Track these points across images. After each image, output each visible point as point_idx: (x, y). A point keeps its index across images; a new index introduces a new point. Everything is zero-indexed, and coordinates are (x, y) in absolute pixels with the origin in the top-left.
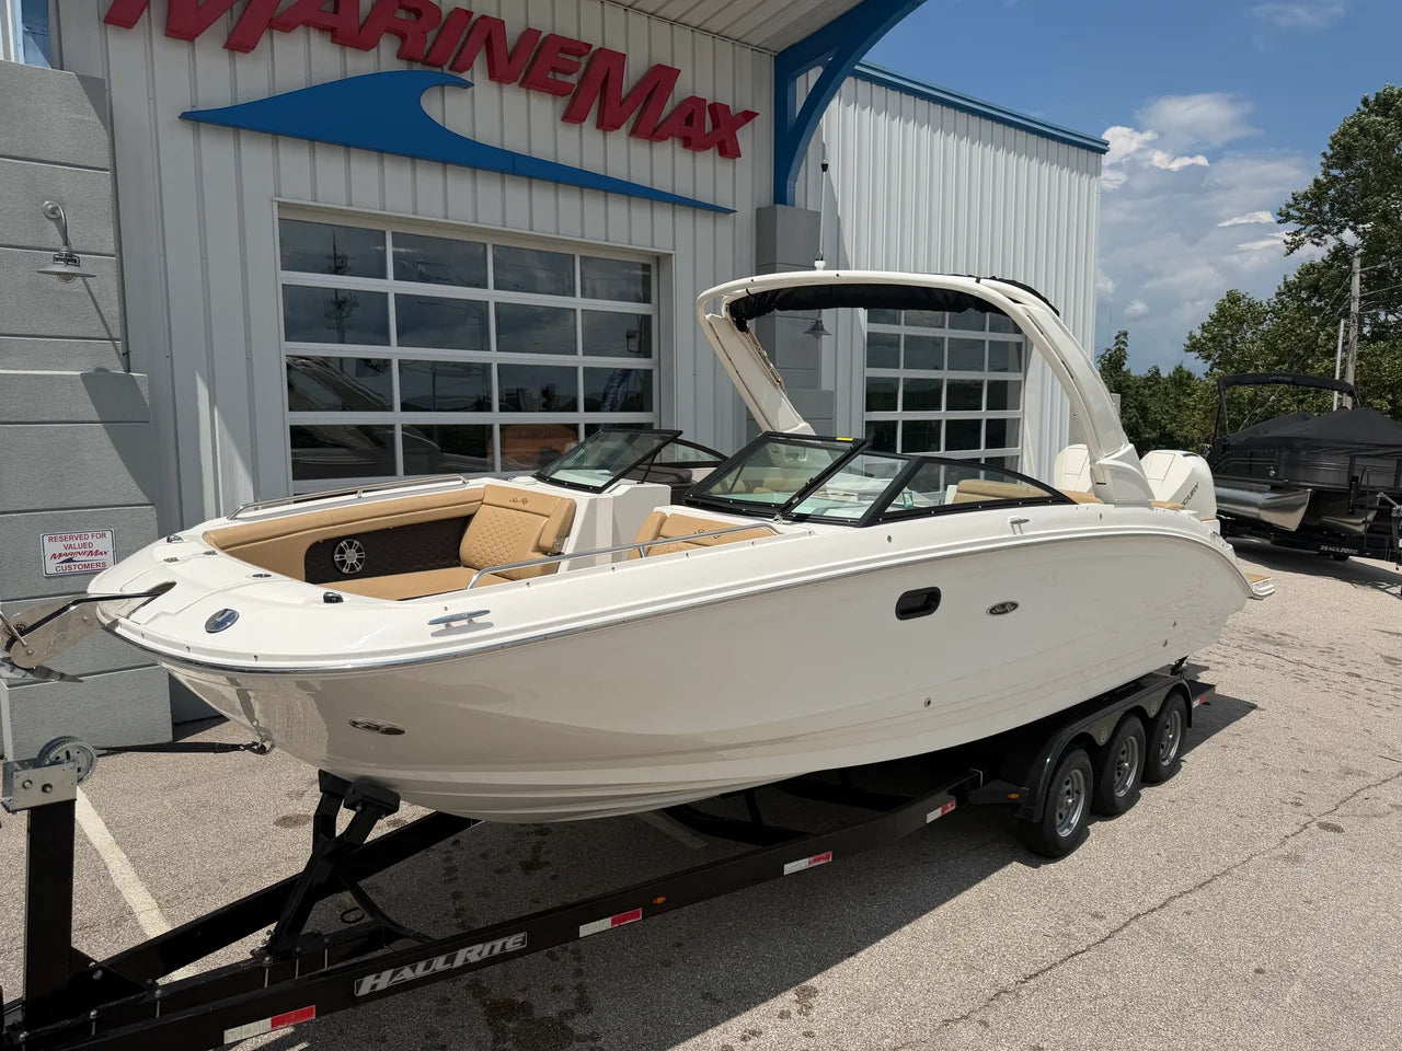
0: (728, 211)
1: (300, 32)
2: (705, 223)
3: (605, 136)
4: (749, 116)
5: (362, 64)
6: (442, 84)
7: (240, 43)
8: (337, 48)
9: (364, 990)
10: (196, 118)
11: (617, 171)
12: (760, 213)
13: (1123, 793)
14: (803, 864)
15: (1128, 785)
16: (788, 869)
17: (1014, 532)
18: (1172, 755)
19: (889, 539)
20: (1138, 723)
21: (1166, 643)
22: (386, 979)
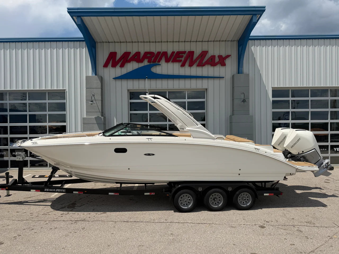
0: (223, 77)
1: (132, 62)
2: (217, 81)
3: (191, 68)
4: (228, 56)
5: (141, 65)
7: (122, 66)
9: (45, 190)
10: (116, 78)
11: (193, 74)
12: (233, 76)
13: (217, 207)
14: (113, 194)
15: (220, 205)
16: (110, 194)
17: (149, 140)
18: (248, 204)
19: (110, 139)
20: (220, 191)
21: (239, 174)
22: (48, 190)
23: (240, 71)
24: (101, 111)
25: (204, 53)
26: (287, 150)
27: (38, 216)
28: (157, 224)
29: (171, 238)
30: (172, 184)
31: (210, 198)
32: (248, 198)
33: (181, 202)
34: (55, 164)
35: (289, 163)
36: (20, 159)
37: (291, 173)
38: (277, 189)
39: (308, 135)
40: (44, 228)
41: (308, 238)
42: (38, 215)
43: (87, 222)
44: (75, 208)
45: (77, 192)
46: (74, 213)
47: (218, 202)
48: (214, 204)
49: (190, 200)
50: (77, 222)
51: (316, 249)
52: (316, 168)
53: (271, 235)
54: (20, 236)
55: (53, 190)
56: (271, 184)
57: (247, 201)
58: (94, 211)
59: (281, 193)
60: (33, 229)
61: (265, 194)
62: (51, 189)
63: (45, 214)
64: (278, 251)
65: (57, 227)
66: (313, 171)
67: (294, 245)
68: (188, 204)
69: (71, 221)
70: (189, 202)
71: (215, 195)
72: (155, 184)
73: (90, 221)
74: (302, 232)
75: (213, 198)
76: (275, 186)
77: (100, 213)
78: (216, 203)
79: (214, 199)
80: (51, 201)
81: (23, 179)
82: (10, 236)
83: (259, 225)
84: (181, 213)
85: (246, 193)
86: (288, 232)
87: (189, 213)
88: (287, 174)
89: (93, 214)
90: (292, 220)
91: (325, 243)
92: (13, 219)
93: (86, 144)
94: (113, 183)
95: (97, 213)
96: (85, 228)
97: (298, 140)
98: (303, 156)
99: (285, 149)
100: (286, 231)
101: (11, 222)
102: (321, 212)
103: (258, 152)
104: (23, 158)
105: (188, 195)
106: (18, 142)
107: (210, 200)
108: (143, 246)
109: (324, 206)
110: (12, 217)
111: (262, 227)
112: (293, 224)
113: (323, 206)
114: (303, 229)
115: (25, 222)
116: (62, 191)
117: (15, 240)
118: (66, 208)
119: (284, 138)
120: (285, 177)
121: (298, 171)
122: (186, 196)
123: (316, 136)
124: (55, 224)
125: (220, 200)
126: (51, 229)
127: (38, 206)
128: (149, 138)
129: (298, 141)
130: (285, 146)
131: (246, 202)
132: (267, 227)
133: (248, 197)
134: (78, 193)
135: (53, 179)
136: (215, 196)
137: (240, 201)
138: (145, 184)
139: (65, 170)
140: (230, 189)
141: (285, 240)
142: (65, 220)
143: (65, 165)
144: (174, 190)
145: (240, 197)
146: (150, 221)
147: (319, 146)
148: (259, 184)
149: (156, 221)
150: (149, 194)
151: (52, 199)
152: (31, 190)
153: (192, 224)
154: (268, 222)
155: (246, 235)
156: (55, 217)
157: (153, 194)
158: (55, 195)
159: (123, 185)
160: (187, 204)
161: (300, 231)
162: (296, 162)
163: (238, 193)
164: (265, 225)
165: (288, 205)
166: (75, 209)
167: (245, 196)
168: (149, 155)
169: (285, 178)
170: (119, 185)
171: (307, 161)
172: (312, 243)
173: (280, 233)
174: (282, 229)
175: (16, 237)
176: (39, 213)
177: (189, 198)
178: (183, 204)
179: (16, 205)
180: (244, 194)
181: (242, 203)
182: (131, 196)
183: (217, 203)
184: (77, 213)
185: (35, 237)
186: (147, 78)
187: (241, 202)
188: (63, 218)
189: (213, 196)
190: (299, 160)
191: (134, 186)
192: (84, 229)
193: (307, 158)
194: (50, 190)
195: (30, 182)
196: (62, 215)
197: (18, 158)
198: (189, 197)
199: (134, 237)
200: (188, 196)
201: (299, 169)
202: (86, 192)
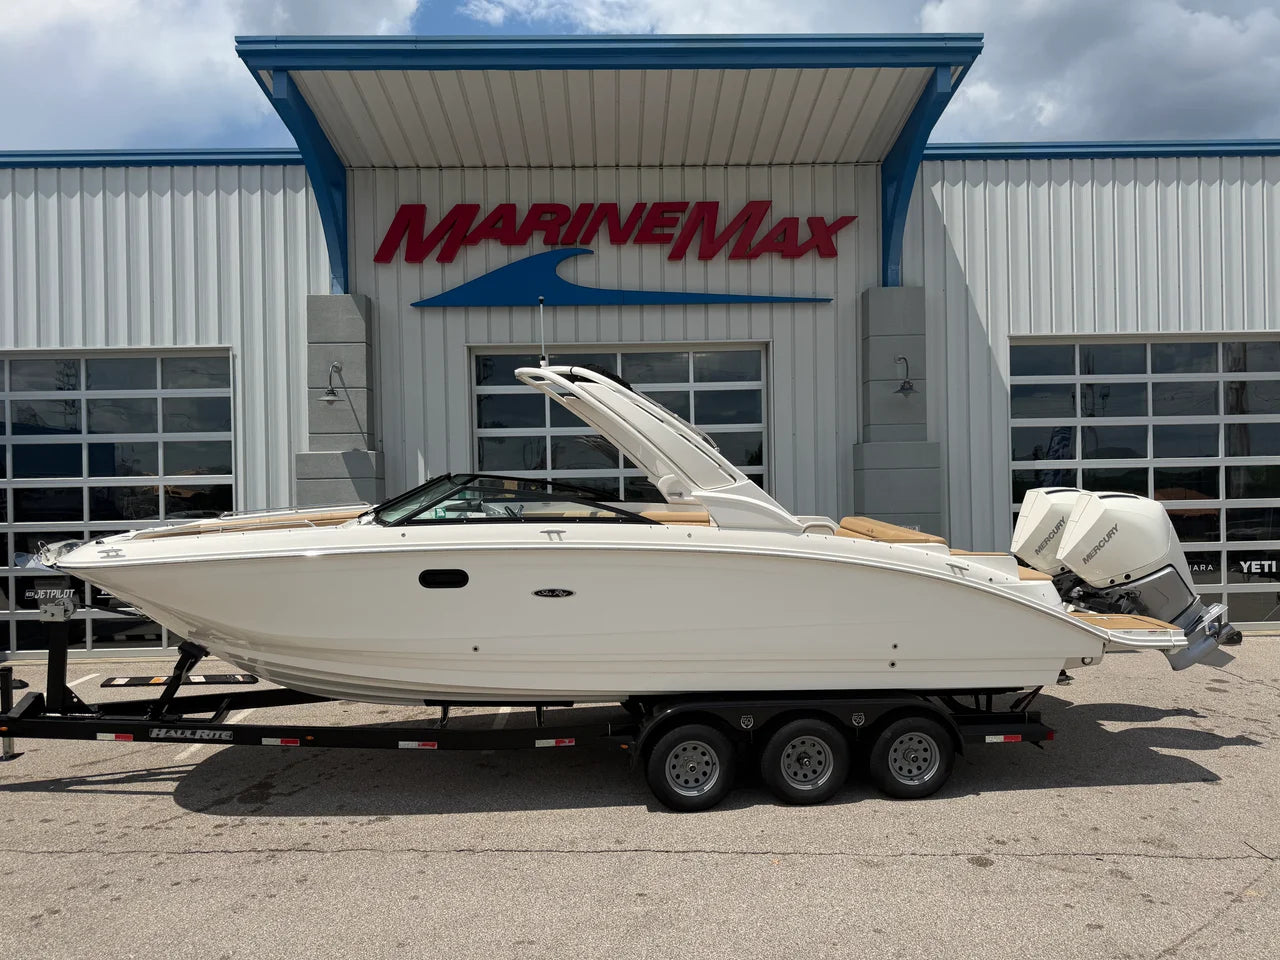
0: (829, 300)
1: (483, 243)
2: (804, 315)
3: (706, 266)
4: (844, 221)
5: (519, 253)
6: (576, 253)
7: (446, 257)
8: (506, 247)
9: (154, 735)
10: (422, 305)
11: (716, 286)
12: (865, 296)
13: (809, 787)
14: (413, 745)
15: (821, 782)
16: (402, 744)
17: (551, 539)
18: (927, 778)
19: (403, 535)
20: (824, 727)
21: (893, 664)
22: (163, 733)
23: (889, 275)
24: (365, 430)
25: (756, 210)
26: (1070, 571)
27: (126, 834)
28: (584, 858)
29: (639, 910)
30: (639, 705)
31: (785, 754)
32: (927, 755)
33: (675, 772)
34: (190, 632)
35: (1076, 620)
36: (53, 615)
37: (1083, 659)
38: (1035, 718)
39: (1146, 513)
40: (149, 882)
41: (1151, 901)
42: (127, 831)
43: (317, 855)
44: (271, 800)
45: (277, 741)
46: (264, 819)
47: (815, 772)
48: (800, 776)
49: (707, 763)
50: (278, 855)
51: (1184, 940)
52: (1176, 637)
53: (1014, 892)
54: (56, 912)
55: (182, 734)
56: (1011, 698)
57: (924, 766)
58: (341, 810)
59: (1049, 734)
60: (106, 886)
61: (989, 739)
62: (176, 728)
63: (151, 827)
64: (1040, 952)
65: (202, 875)
66: (1164, 650)
67: (1100, 927)
68: (702, 779)
69: (254, 850)
70: (705, 774)
71: (803, 743)
72: (575, 706)
73: (326, 852)
74: (1130, 878)
75: (794, 758)
76: (1025, 708)
77: (365, 819)
78: (805, 776)
79: (799, 760)
80: (174, 776)
81: (69, 692)
82: (15, 914)
83: (970, 856)
84: (674, 815)
85: (917, 735)
86: (1078, 878)
87: (706, 815)
88: (1071, 663)
89: (338, 823)
90: (1093, 835)
91: (1217, 916)
92: (30, 848)
93: (309, 554)
94: (415, 702)
95: (352, 818)
96: (310, 878)
97: (1108, 532)
98: (1127, 594)
99: (1063, 569)
100: (1070, 876)
101: (21, 861)
102: (1197, 801)
103: (961, 579)
104: (66, 611)
105: (703, 746)
106: (49, 551)
107: (784, 761)
108: (531, 943)
109: (1210, 778)
110: (26, 839)
111: (982, 862)
112: (1095, 849)
113: (1204, 780)
114: (1131, 867)
115: (75, 857)
116: (217, 736)
117: (35, 931)
118: (235, 800)
119: (1057, 525)
120: (1063, 673)
121: (1109, 647)
122: (695, 748)
123: (1175, 517)
124: (194, 866)
125: (820, 763)
126: (178, 884)
127: (127, 796)
128: (550, 529)
129: (1109, 535)
130: (1061, 555)
131: (919, 768)
132: (999, 863)
133: (925, 750)
134: (282, 742)
135: (183, 692)
136: (802, 749)
137: (897, 765)
138: (539, 704)
139: (231, 655)
140: (858, 721)
141: (1068, 909)
142: (231, 849)
143: (231, 635)
144: (647, 727)
145: (895, 750)
146: (558, 846)
147: (1186, 553)
148: (968, 702)
149: (583, 846)
150: (551, 743)
151: (181, 769)
152: (100, 736)
153: (716, 855)
154: (1003, 843)
155: (922, 893)
156: (193, 839)
157: (567, 743)
158: (191, 754)
159: (455, 712)
160: (697, 781)
161: (1123, 875)
162: (1105, 617)
163: (887, 734)
164: (992, 856)
165: (1076, 779)
166: (267, 804)
167: (914, 744)
168: (553, 593)
169: (1064, 678)
170: (436, 712)
171: (1143, 611)
172: (1166, 918)
173: (1048, 882)
174: (1051, 867)
175: (40, 916)
176: (130, 824)
177: (706, 758)
178: (681, 781)
179: (38, 795)
180: (911, 739)
181: (905, 772)
182: (484, 752)
183: (811, 776)
184: (276, 820)
185: (113, 918)
186: (541, 301)
187: (901, 769)
188: (226, 841)
189: (794, 747)
190: (1114, 608)
191: (495, 715)
192: (306, 880)
193: (1145, 599)
194: (172, 733)
195: (93, 705)
196: (218, 831)
197: (49, 614)
198: (704, 754)
199: (498, 908)
200: (700, 750)
201: (1115, 642)
202: (309, 738)
